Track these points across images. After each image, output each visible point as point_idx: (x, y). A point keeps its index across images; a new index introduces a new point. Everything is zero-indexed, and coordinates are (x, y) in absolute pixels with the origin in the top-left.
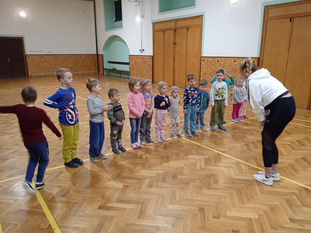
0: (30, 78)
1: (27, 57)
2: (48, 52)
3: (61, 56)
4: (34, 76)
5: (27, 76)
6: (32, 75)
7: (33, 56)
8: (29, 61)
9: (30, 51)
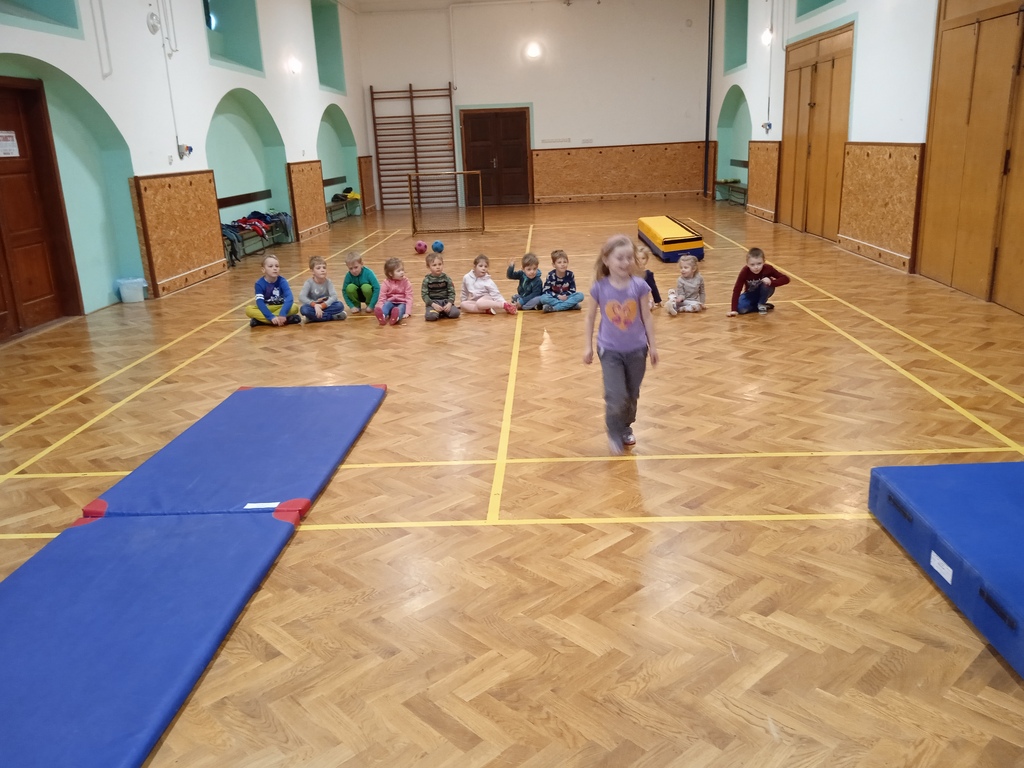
0: (536, 208)
1: (534, 156)
2: (584, 141)
3: (615, 149)
4: (547, 201)
5: (530, 201)
6: (541, 201)
7: (547, 152)
8: (538, 165)
9: (543, 141)
